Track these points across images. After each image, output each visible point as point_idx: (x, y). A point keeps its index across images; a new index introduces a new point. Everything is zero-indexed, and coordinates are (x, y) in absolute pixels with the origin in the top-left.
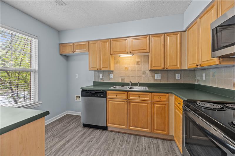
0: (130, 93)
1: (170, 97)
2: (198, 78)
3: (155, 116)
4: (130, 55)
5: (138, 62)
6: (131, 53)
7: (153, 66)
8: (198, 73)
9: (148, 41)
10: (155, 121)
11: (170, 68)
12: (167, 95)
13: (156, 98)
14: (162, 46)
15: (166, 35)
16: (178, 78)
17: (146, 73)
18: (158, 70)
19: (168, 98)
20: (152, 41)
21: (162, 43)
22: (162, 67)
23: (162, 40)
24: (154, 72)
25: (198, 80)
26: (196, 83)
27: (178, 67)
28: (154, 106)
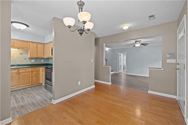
0: (20, 69)
1: (40, 69)
2: (50, 61)
3: (34, 77)
4: (17, 49)
5: (21, 53)
6: (18, 48)
7: (31, 56)
8: (49, 59)
9: (29, 44)
10: (34, 79)
11: (39, 57)
12: (39, 68)
13: (34, 70)
14: (36, 48)
15: (37, 43)
16: (42, 62)
17: (26, 59)
18: (33, 58)
19: (39, 69)
20: (31, 45)
21: (36, 46)
22: (36, 57)
23: (36, 45)
24: (31, 59)
25: (50, 62)
26: (49, 63)
27: (43, 57)
28: (33, 73)
